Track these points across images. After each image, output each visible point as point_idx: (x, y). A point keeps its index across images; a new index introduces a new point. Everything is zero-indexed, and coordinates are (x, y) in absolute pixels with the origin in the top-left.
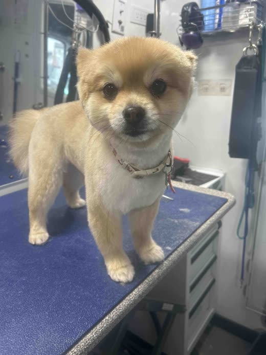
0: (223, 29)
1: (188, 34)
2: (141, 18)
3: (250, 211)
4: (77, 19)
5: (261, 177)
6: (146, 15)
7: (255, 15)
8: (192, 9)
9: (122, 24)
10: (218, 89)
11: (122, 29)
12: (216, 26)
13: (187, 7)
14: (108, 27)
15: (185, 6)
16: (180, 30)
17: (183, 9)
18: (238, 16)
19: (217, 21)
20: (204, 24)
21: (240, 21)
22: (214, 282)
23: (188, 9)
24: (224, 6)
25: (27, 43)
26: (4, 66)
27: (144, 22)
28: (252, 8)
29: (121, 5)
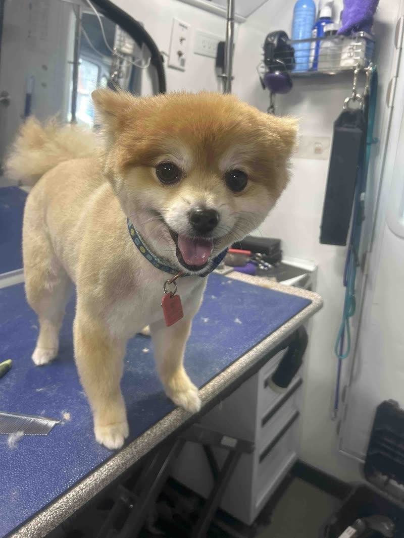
0: (319, 70)
1: (272, 74)
2: (209, 48)
3: (351, 319)
4: (120, 41)
5: (365, 273)
6: (217, 42)
7: (363, 55)
8: (279, 41)
9: (183, 57)
10: (311, 149)
11: (183, 62)
12: (311, 65)
13: (272, 38)
14: (163, 60)
15: (270, 35)
16: (262, 67)
17: (267, 40)
18: (340, 54)
19: (312, 59)
20: (294, 61)
21: (341, 61)
22: (296, 416)
23: (273, 41)
24: (322, 39)
25: (45, 68)
26: (9, 97)
27: (214, 53)
28: (359, 46)
29: (182, 30)
